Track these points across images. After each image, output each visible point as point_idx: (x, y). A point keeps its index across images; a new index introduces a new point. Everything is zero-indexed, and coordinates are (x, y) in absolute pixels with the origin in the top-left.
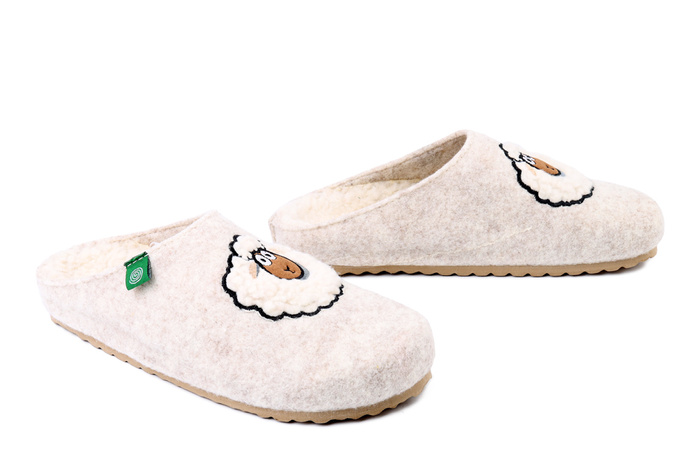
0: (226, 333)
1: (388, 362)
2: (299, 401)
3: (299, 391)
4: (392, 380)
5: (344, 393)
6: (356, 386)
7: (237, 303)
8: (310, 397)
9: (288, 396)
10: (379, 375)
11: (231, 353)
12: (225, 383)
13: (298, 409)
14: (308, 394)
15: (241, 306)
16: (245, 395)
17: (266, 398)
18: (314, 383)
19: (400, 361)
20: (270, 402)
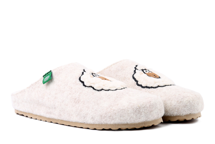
0: (79, 95)
1: (143, 105)
2: (106, 118)
3: (106, 114)
4: (144, 112)
5: (124, 115)
6: (129, 112)
7: (84, 85)
8: (110, 117)
9: (101, 116)
10: (139, 109)
11: (80, 102)
12: (77, 114)
13: (105, 122)
14: (110, 115)
15: (85, 86)
16: (84, 118)
17: (92, 118)
18: (112, 110)
19: (148, 106)
20: (94, 119)
